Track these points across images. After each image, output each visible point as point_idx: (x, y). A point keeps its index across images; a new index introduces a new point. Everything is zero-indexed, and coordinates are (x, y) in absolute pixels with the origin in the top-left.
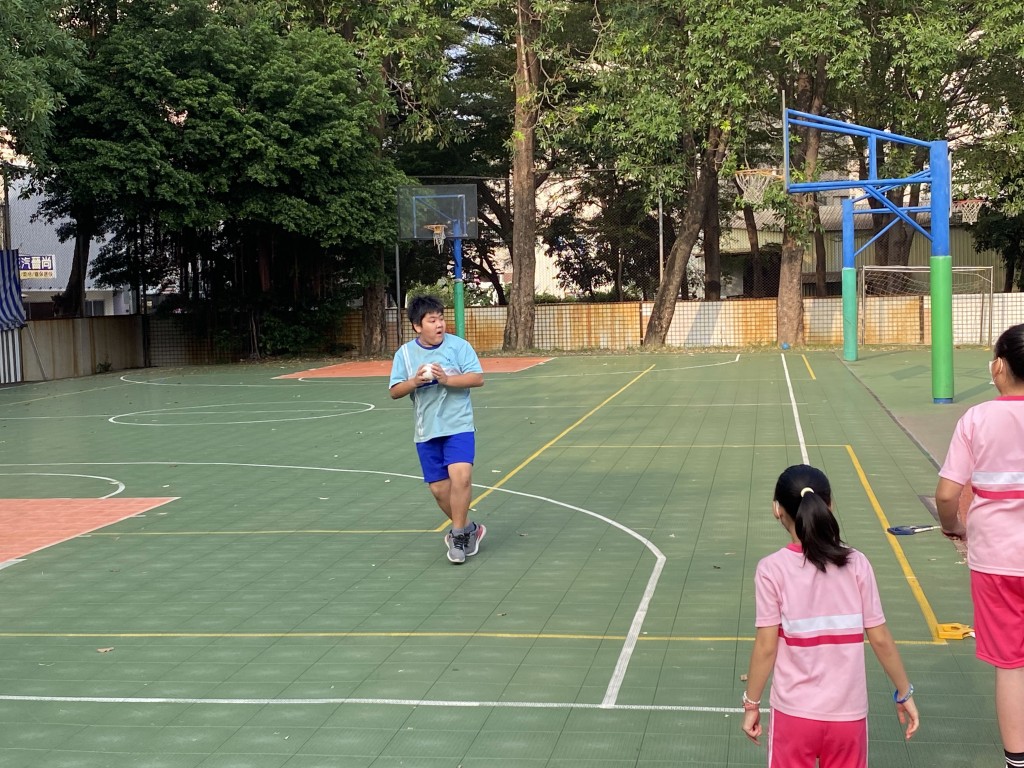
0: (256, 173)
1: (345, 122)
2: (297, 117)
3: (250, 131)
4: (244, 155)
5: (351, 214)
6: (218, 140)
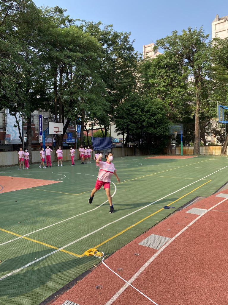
0: (144, 124)
1: (160, 114)
2: (151, 114)
3: (143, 117)
4: (142, 121)
5: (161, 130)
6: (138, 118)
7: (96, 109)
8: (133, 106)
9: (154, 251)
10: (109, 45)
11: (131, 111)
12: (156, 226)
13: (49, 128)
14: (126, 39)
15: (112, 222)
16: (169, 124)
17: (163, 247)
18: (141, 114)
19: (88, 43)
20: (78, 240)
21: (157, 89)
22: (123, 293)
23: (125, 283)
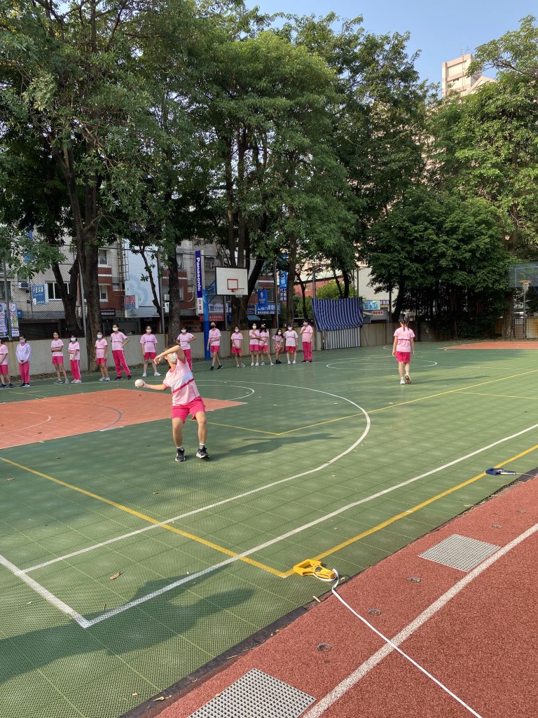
0: (443, 263)
1: (483, 237)
2: (461, 237)
3: (441, 245)
4: (439, 256)
5: (488, 278)
6: (427, 249)
7: (324, 232)
8: (414, 220)
9: (457, 576)
10: (355, 71)
11: (410, 232)
12: (463, 516)
13: (216, 281)
14: (397, 51)
15: (358, 500)
16: (508, 261)
17: (478, 567)
18: (435, 237)
19: (304, 72)
20: (280, 538)
21: (477, 172)
22: (378, 664)
23: (383, 643)
